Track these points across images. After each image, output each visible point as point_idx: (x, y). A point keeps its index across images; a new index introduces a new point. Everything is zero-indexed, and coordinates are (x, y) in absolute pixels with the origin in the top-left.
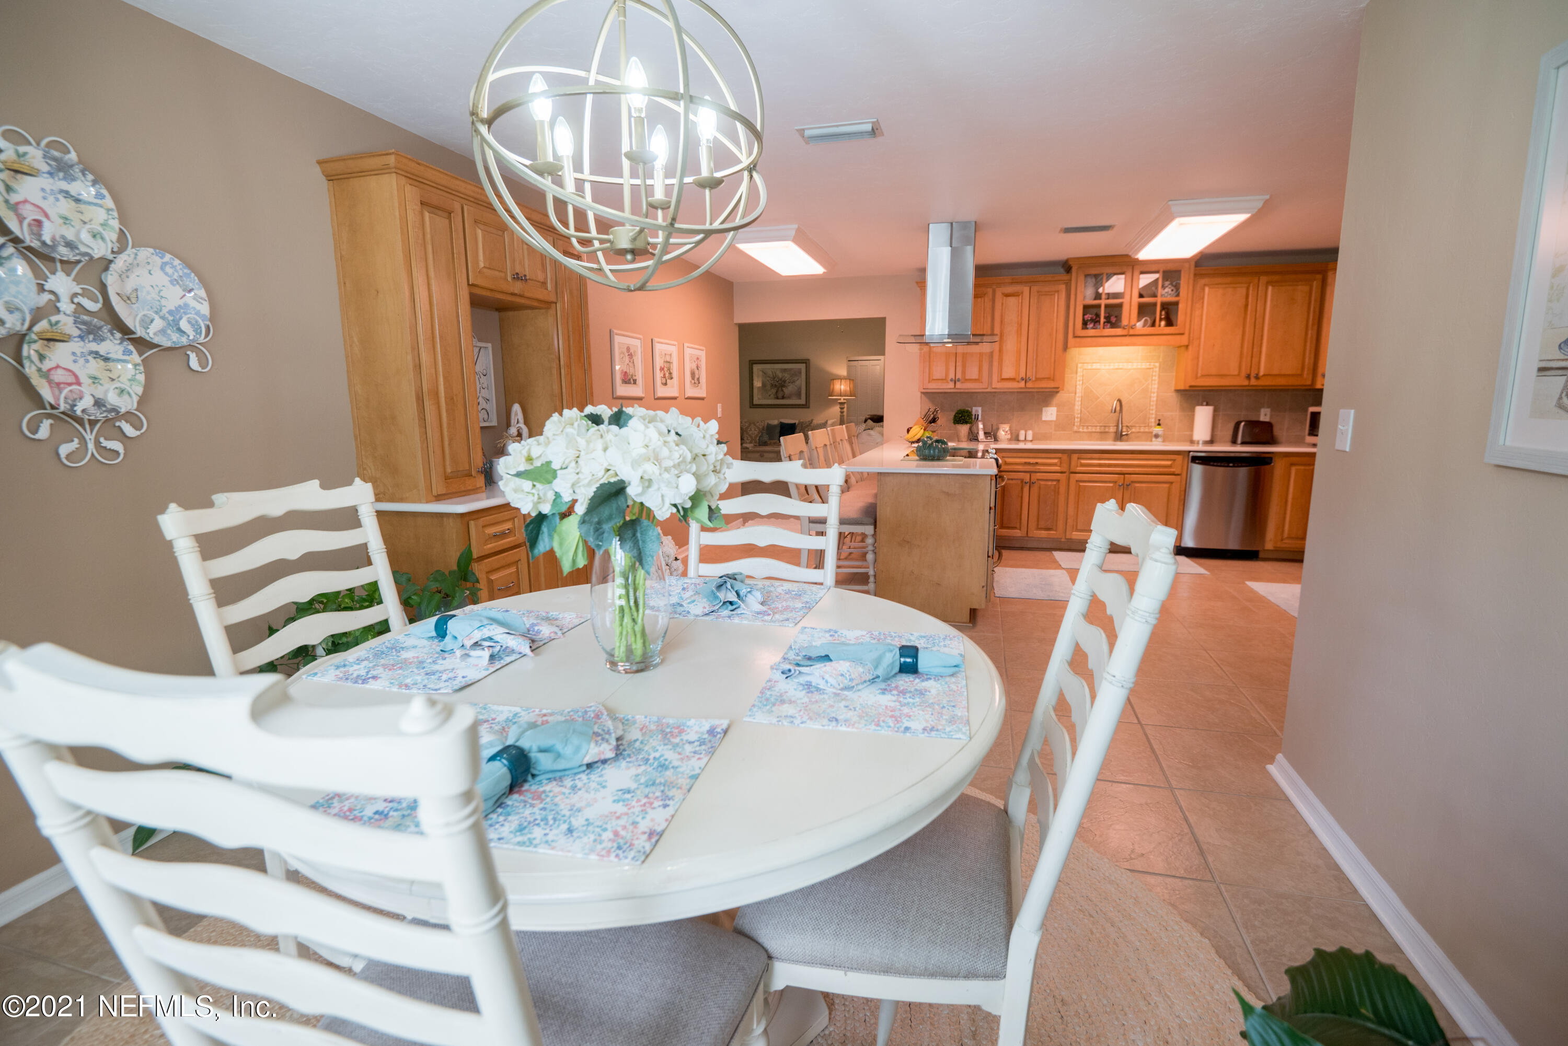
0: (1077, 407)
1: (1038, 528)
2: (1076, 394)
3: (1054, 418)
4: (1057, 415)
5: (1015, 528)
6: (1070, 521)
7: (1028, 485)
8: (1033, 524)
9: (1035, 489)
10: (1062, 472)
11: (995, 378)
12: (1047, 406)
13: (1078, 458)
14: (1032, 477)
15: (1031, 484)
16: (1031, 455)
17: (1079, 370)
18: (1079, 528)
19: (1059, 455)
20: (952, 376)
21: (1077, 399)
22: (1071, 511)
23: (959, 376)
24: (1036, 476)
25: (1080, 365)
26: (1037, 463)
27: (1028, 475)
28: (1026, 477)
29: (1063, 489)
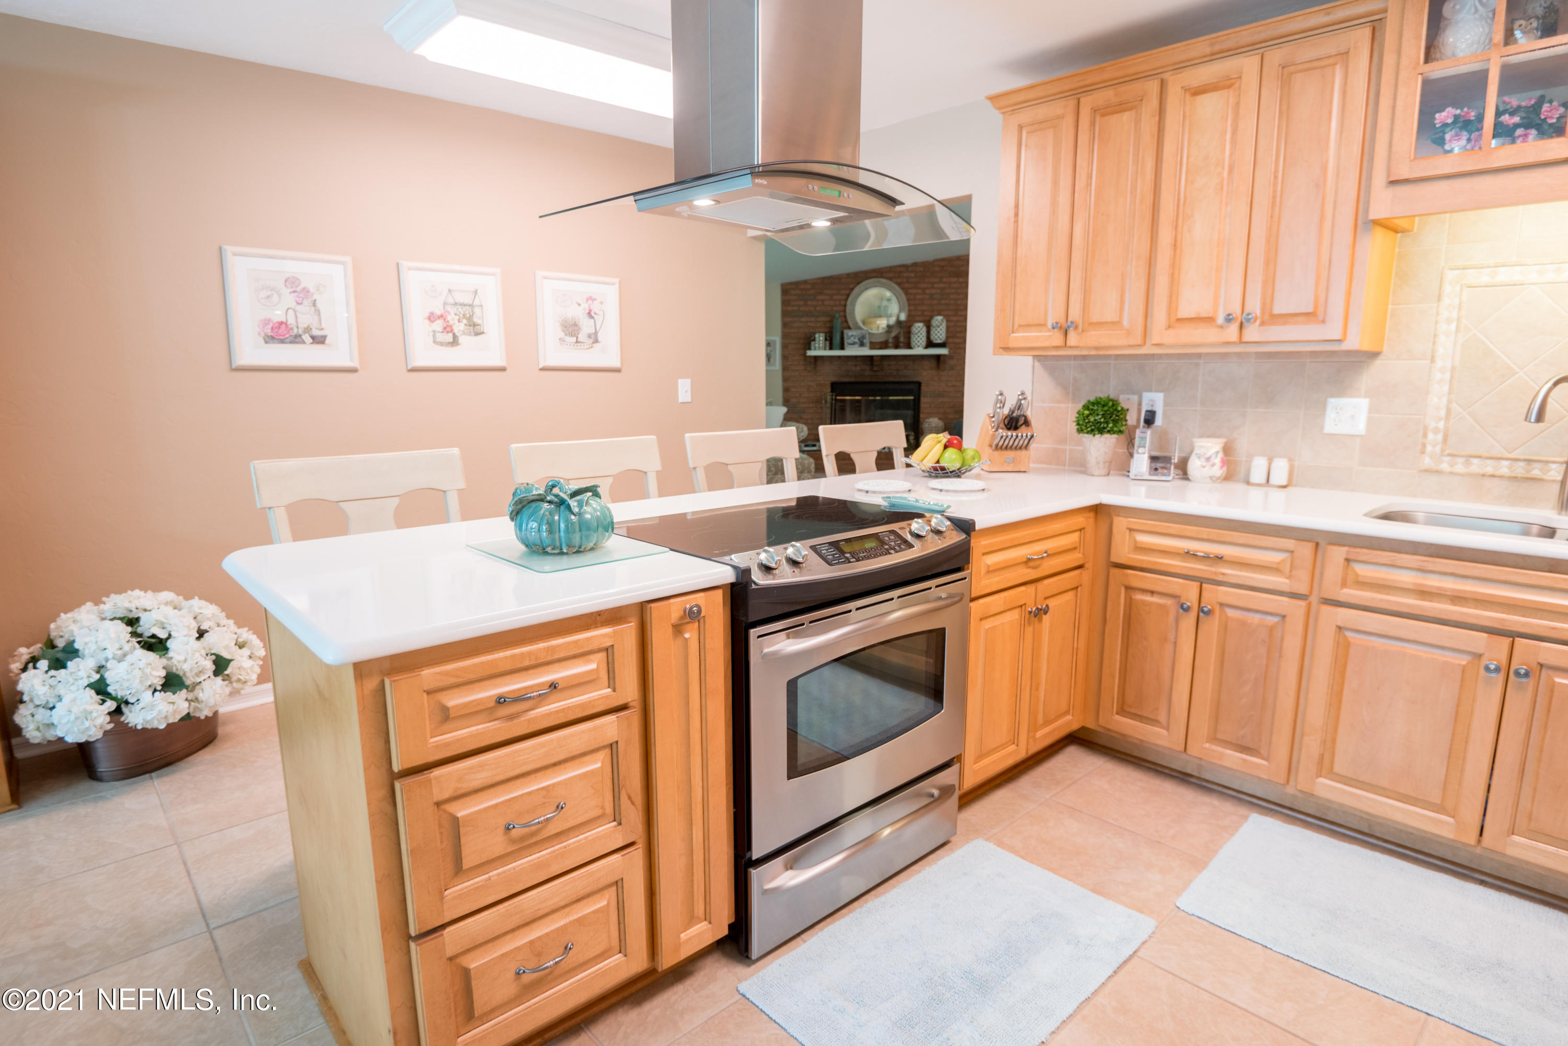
0: (1437, 399)
1: (1214, 739)
2: (1433, 360)
3: (1361, 427)
4: (1370, 422)
5: (1154, 722)
6: (1311, 745)
7: (1193, 615)
8: (1201, 724)
9: (1212, 627)
10: (1294, 596)
11: (1160, 315)
12: (1340, 394)
13: (1348, 560)
14: (1205, 594)
15: (1203, 612)
16: (1205, 532)
17: (1447, 289)
18: (1337, 768)
19: (1289, 544)
20: (1054, 315)
21: (1438, 376)
22: (1316, 713)
23: (1075, 313)
24: (1214, 595)
25: (1450, 275)
26: (1219, 558)
27: (1195, 586)
28: (1190, 593)
29: (1292, 644)
